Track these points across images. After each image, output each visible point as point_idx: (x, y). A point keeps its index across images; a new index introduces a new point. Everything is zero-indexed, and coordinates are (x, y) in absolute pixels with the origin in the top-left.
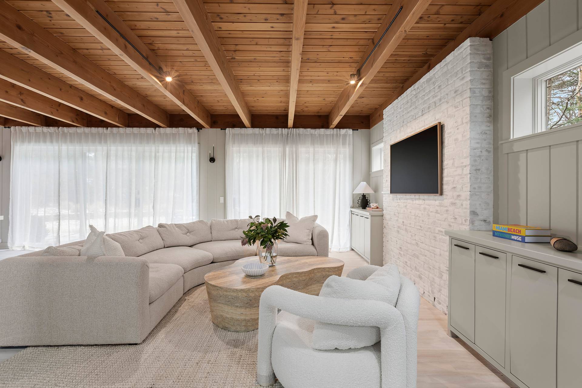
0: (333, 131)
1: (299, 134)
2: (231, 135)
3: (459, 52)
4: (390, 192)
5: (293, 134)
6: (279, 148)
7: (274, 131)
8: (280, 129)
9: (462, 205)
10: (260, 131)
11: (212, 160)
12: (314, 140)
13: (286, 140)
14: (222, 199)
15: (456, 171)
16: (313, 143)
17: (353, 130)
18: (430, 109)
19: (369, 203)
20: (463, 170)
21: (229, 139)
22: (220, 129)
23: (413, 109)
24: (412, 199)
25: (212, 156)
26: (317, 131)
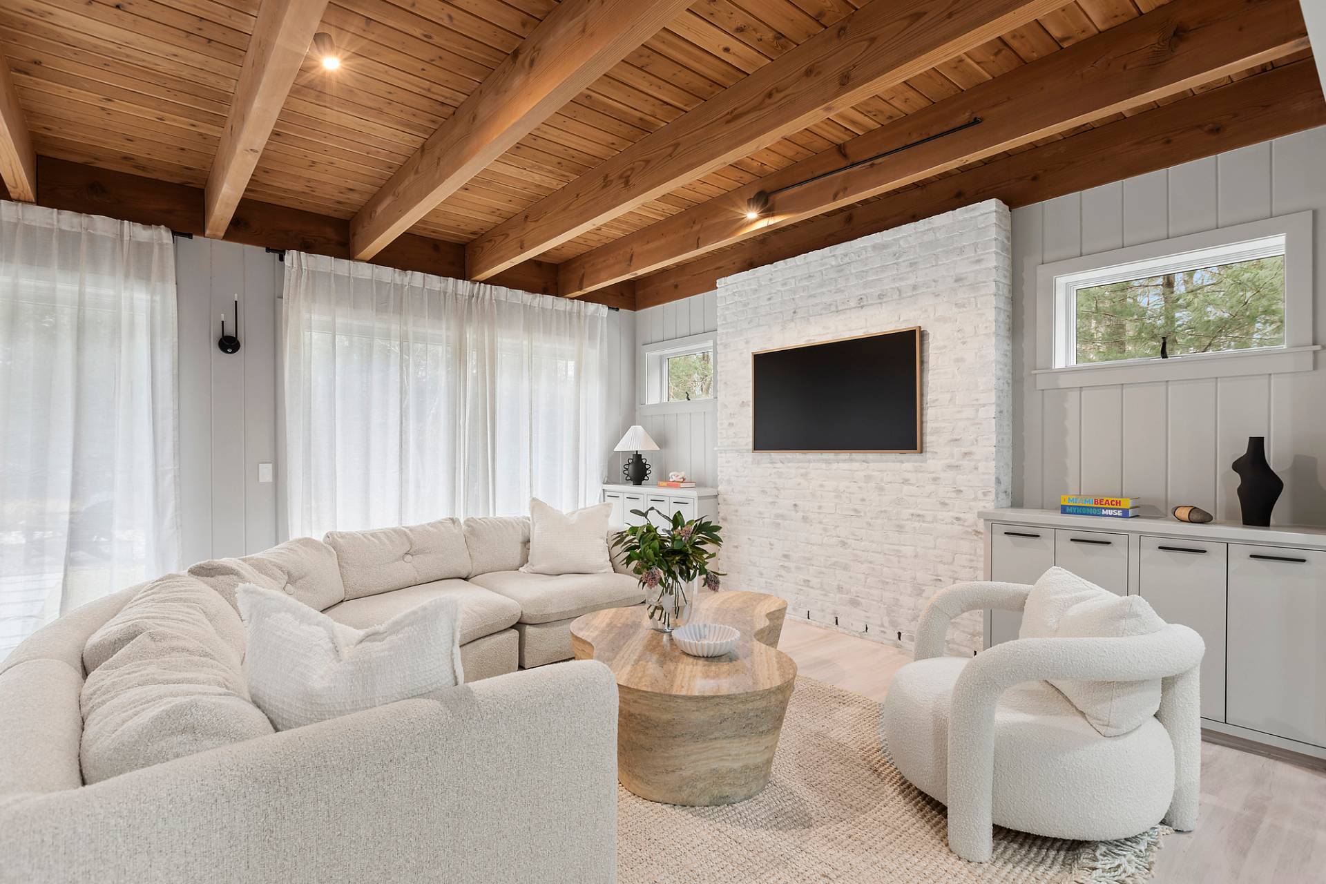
0: (571, 303)
1: (498, 302)
2: (305, 274)
3: (967, 216)
4: (751, 446)
5: (483, 298)
6: (448, 329)
7: (434, 282)
8: (451, 280)
9: (976, 468)
10: (396, 275)
11: (229, 344)
12: (531, 321)
13: (466, 312)
14: (266, 472)
15: (959, 412)
16: (528, 328)
17: (609, 308)
18: (885, 300)
19: (648, 472)
20: (977, 411)
21: (297, 286)
22: (265, 249)
23: (831, 291)
24: (827, 462)
25: (230, 331)
26: (538, 299)
